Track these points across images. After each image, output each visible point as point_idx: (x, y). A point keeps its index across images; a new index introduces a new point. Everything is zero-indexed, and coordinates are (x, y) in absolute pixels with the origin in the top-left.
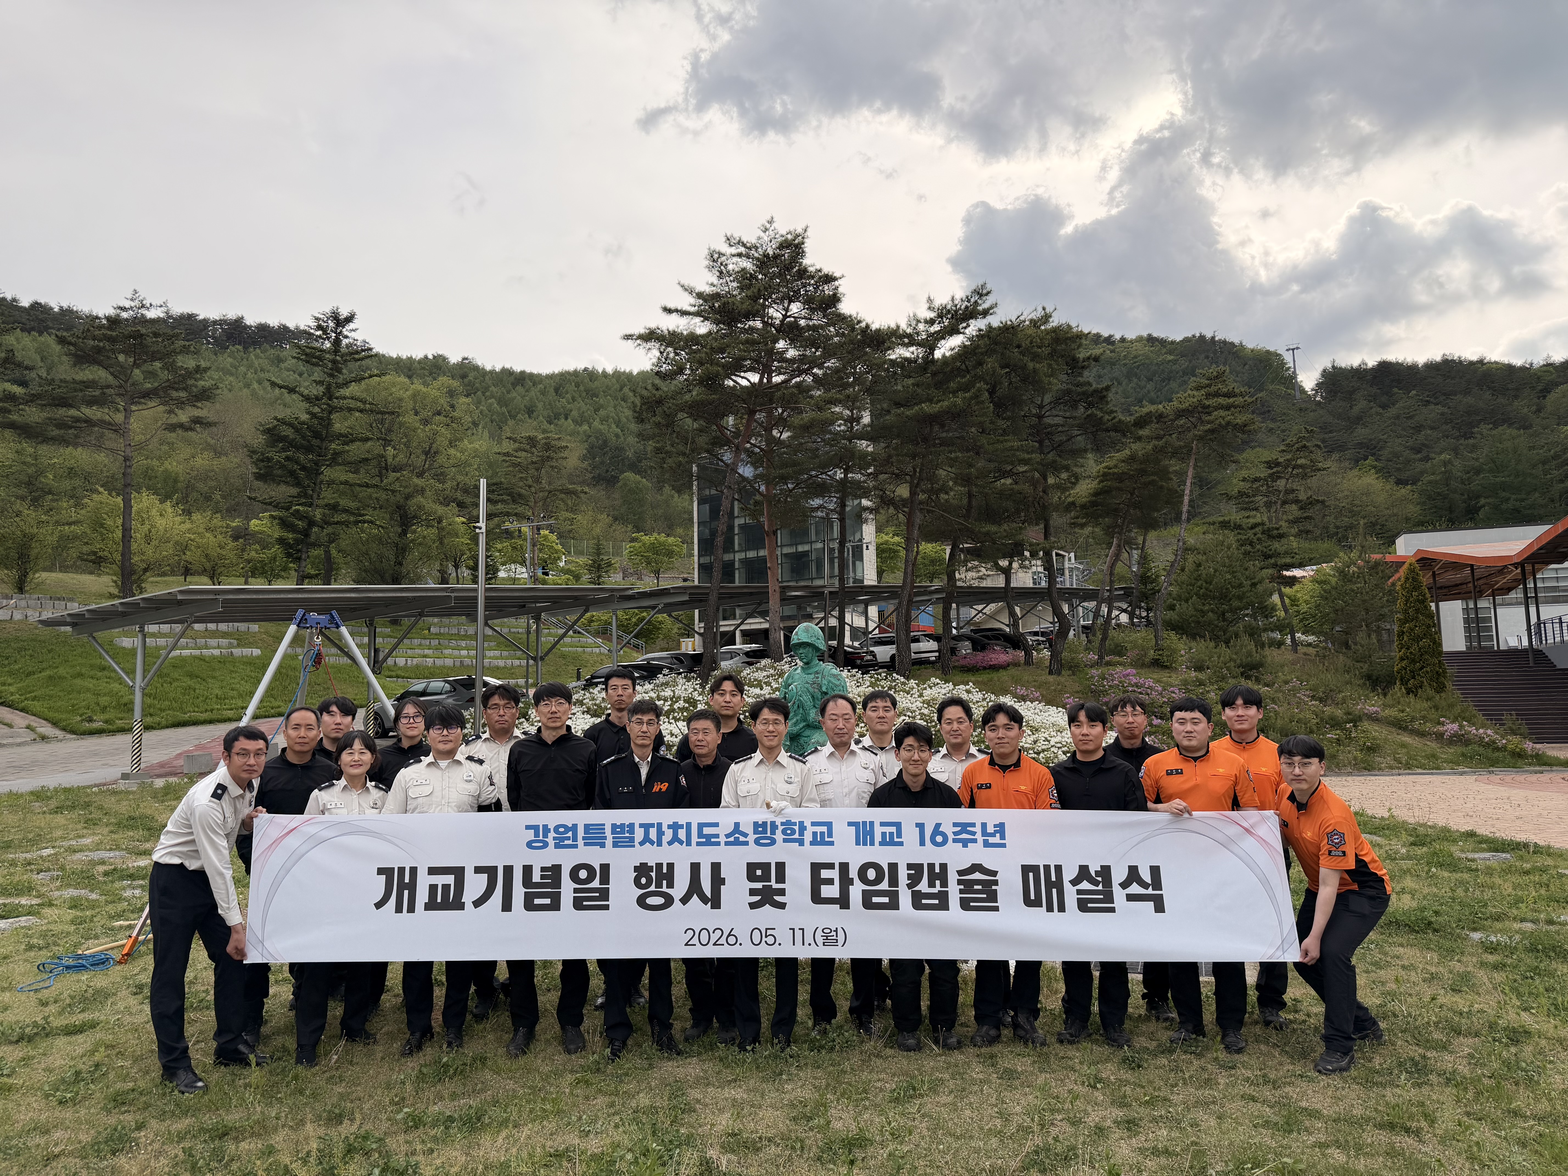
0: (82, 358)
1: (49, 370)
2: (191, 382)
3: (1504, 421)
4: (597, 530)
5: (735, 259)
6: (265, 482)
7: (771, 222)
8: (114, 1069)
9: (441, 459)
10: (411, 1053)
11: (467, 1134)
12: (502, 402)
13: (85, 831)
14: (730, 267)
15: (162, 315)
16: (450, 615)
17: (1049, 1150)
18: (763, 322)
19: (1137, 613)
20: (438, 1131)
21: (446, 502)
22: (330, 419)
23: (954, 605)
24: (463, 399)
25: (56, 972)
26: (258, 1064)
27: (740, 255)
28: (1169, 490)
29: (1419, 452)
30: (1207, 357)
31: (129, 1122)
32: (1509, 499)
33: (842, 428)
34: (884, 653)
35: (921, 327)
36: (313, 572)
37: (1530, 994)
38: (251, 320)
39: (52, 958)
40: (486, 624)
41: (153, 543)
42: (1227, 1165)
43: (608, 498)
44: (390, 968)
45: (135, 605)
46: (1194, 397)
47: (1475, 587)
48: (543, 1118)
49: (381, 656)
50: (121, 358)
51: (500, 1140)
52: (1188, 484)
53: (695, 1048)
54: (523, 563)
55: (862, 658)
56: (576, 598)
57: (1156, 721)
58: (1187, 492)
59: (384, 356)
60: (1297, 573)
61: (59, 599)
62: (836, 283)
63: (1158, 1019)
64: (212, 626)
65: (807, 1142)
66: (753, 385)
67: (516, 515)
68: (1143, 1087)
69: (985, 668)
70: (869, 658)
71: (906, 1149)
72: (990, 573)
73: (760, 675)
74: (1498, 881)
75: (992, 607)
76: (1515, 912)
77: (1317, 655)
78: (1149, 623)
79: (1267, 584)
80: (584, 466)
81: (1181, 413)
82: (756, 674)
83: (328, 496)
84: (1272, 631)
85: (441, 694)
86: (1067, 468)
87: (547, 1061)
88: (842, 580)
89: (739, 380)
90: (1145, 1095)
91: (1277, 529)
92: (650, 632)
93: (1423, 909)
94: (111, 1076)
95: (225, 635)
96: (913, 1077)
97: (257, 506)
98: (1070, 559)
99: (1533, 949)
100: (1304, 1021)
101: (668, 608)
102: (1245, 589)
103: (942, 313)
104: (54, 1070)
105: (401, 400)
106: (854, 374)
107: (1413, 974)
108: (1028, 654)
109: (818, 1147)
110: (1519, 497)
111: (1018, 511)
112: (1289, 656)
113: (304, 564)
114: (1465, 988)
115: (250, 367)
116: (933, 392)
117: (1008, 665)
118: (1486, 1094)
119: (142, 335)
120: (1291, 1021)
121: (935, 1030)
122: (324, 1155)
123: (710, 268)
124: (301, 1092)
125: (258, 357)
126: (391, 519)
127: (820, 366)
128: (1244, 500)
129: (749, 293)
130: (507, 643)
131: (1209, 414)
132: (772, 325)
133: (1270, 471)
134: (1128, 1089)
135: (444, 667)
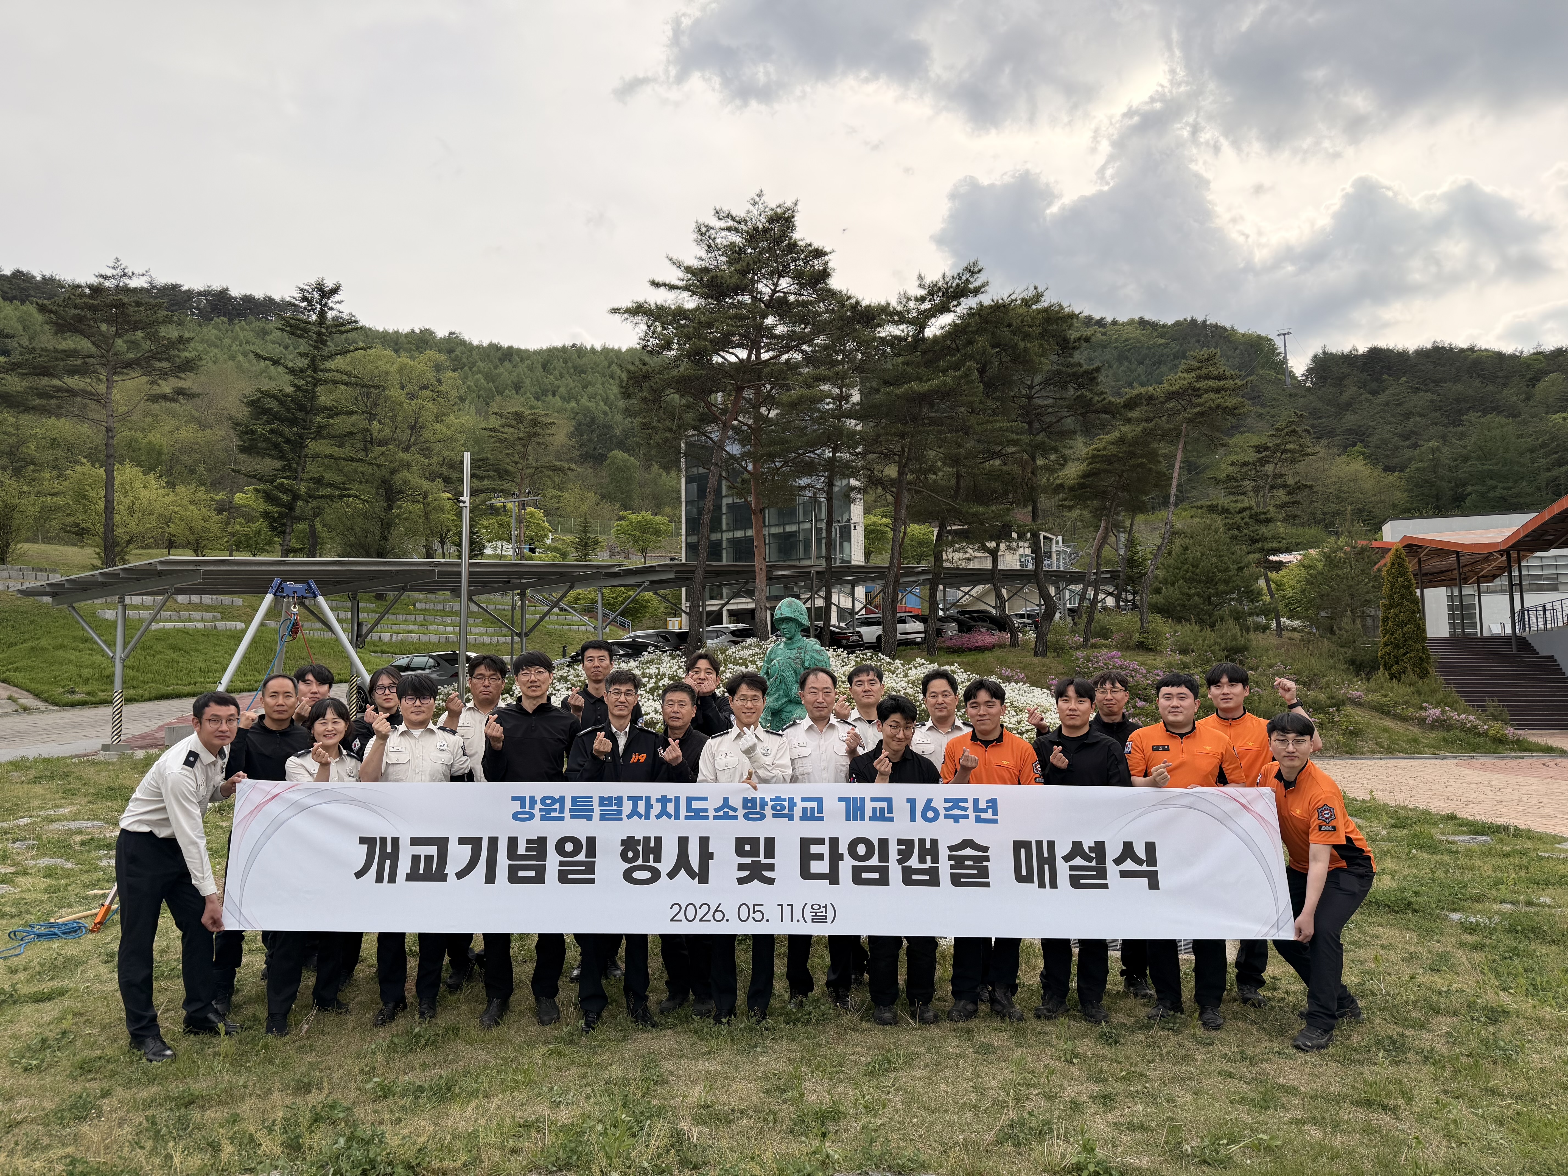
0: (63, 327)
1: (31, 339)
2: (173, 352)
3: (1494, 409)
4: (585, 508)
5: (724, 233)
6: (250, 454)
7: (760, 195)
8: (81, 1036)
9: (427, 434)
10: (383, 1023)
11: (436, 1104)
12: (489, 377)
13: (63, 801)
14: (718, 241)
15: (146, 285)
16: (434, 591)
17: (1023, 1124)
18: (753, 298)
19: (1123, 596)
20: (407, 1101)
21: (432, 477)
22: (314, 392)
23: (941, 587)
24: (450, 374)
25: (27, 940)
26: (227, 1033)
27: (729, 229)
28: (1157, 473)
29: (1408, 439)
30: (1198, 341)
31: (94, 1090)
32: (1496, 487)
33: (831, 406)
34: (870, 633)
35: (912, 304)
36: (297, 546)
37: (1509, 974)
38: (236, 292)
39: (24, 926)
40: (470, 599)
41: (136, 515)
42: (1203, 1141)
43: (596, 476)
44: (364, 938)
45: (115, 575)
46: (1184, 379)
47: (1460, 574)
48: (514, 1089)
49: (364, 630)
50: (104, 327)
51: (470, 1109)
52: (1177, 466)
53: (670, 1020)
54: (509, 540)
55: (848, 638)
56: (561, 574)
57: (1140, 704)
58: (1176, 475)
59: (370, 329)
60: (1284, 558)
61: (41, 570)
62: (826, 258)
63: (1136, 995)
64: (195, 599)
65: (780, 1114)
66: (741, 361)
67: (502, 491)
68: (1120, 1063)
69: (970, 650)
70: (855, 638)
71: (879, 1122)
72: (979, 555)
73: (746, 653)
74: (1478, 863)
75: (978, 590)
76: (1495, 893)
77: (1302, 640)
78: (1135, 606)
79: (1253, 569)
80: (572, 443)
81: (1171, 396)
82: (741, 653)
83: (313, 469)
84: (1258, 615)
85: (424, 669)
86: (1055, 450)
87: (521, 1032)
88: (829, 559)
89: (727, 356)
90: (1122, 1071)
91: (1265, 513)
92: (636, 610)
93: (1403, 890)
94: (79, 1043)
95: (208, 608)
96: (889, 1051)
97: (242, 479)
98: (1057, 543)
99: (1512, 930)
100: (1283, 999)
101: (654, 586)
102: (1231, 573)
103: (933, 291)
104: (21, 1037)
105: (387, 373)
106: (844, 351)
107: (1392, 953)
108: (1014, 636)
109: (791, 1119)
110: (1506, 485)
111: (1006, 493)
112: (1274, 640)
113: (288, 537)
114: (1445, 968)
115: (235, 338)
116: (923, 370)
117: (994, 647)
118: (1464, 1073)
119: (124, 304)
120: (1269, 999)
121: (912, 1004)
122: (289, 1124)
123: (699, 242)
124: (271, 1061)
125: (244, 330)
126: (377, 494)
127: (810, 342)
128: (1232, 485)
129: (738, 267)
130: (492, 620)
131: (1200, 396)
132: (761, 300)
133: (1260, 456)
134: (1105, 1065)
135: (429, 643)
